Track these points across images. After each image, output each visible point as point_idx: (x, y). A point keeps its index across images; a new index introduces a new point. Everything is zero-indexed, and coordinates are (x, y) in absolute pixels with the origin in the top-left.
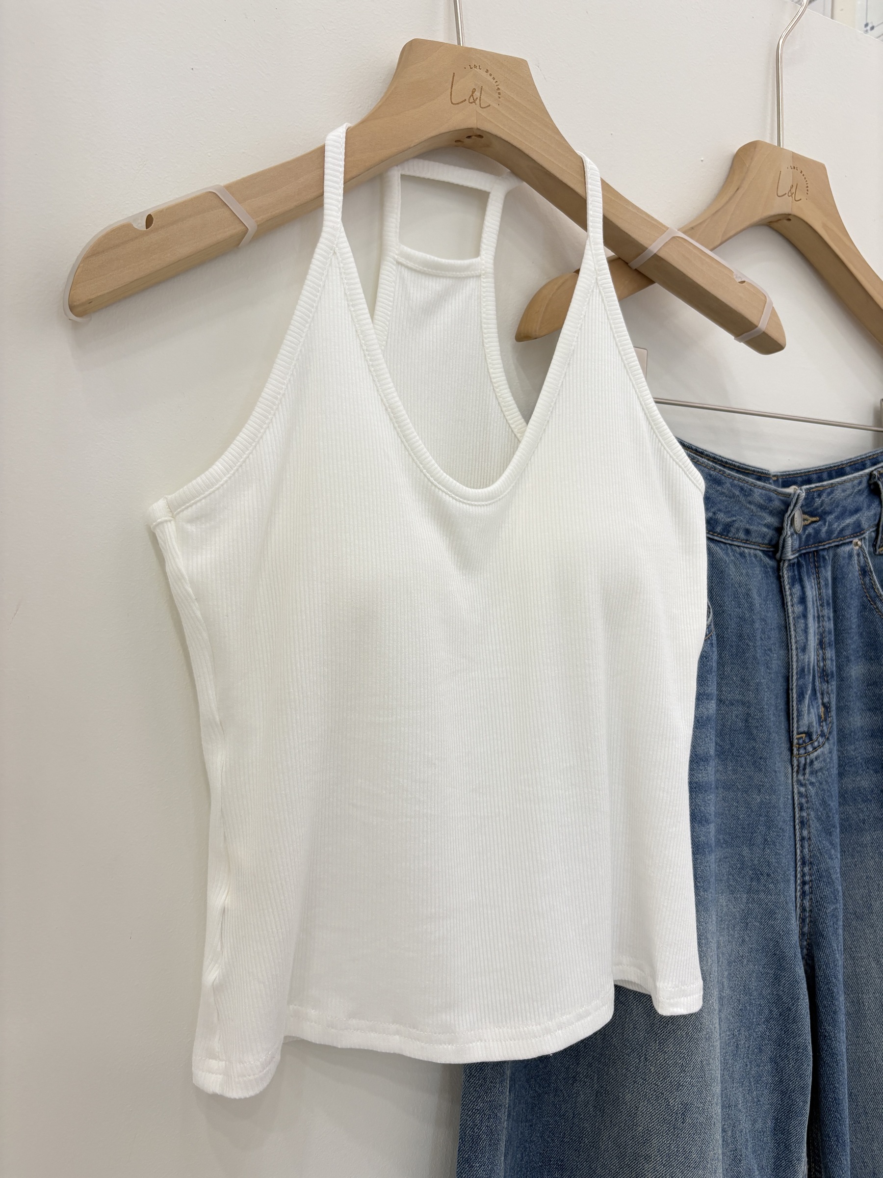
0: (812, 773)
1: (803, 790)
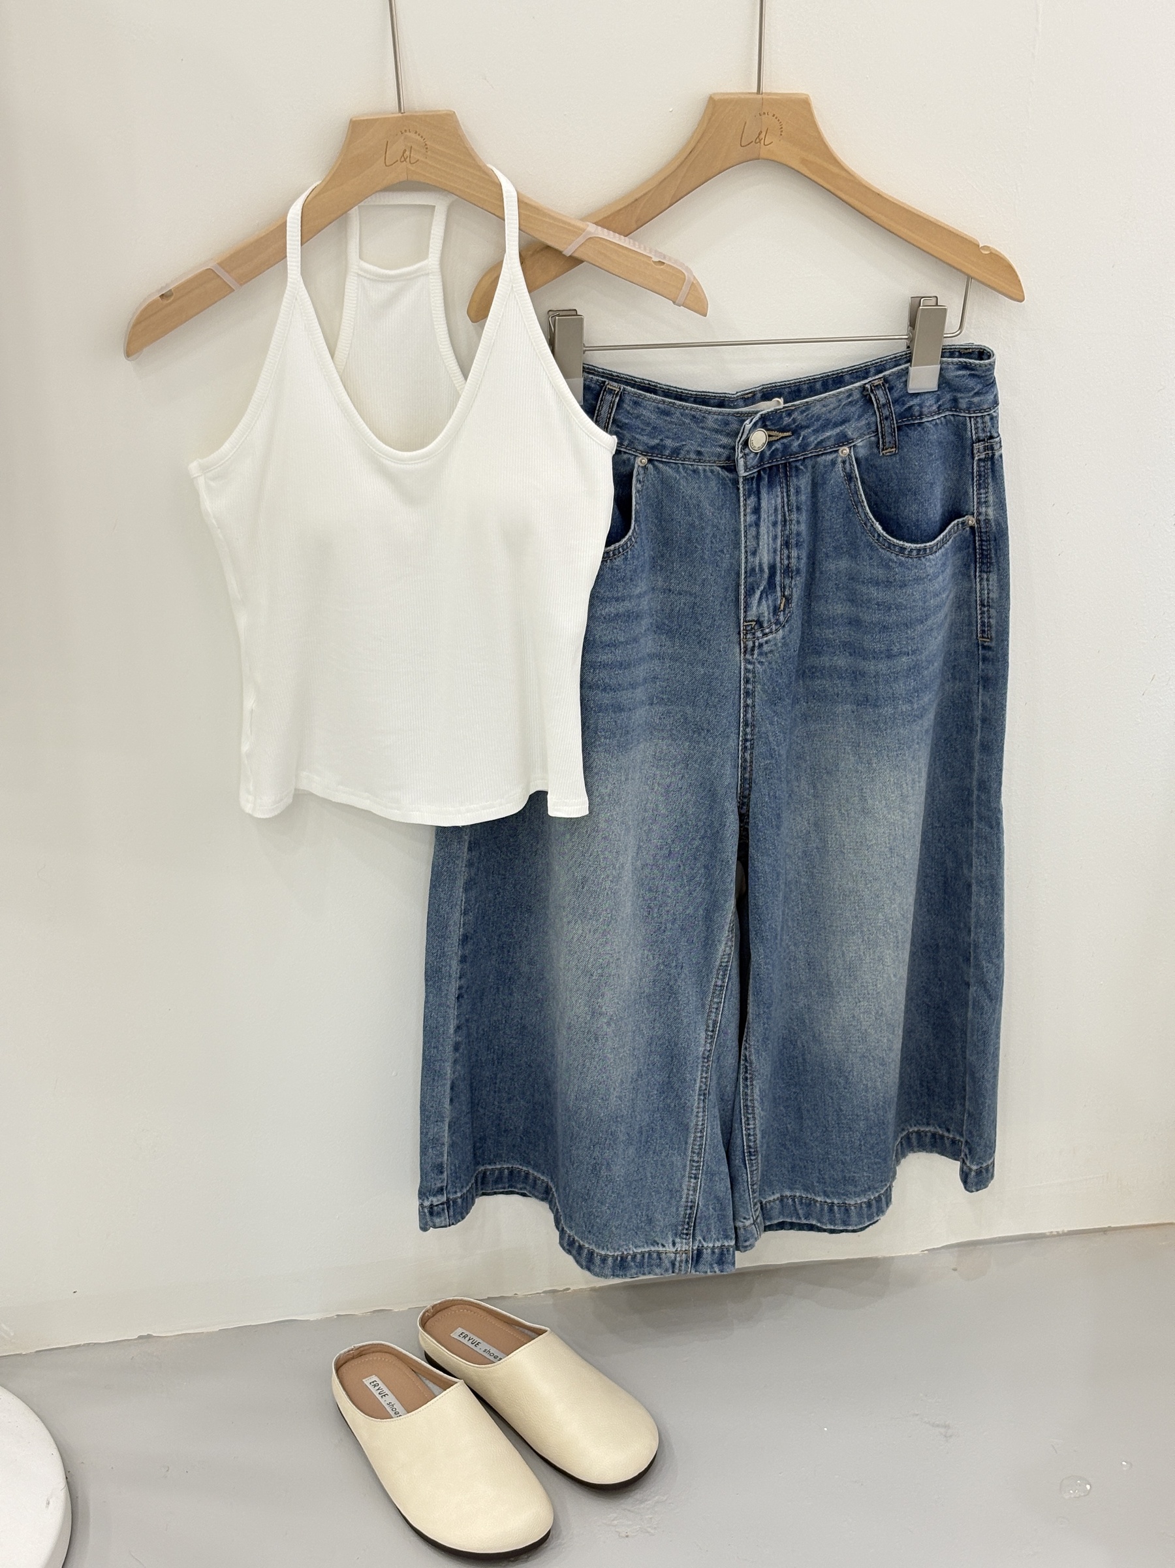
0: (760, 654)
1: (750, 667)
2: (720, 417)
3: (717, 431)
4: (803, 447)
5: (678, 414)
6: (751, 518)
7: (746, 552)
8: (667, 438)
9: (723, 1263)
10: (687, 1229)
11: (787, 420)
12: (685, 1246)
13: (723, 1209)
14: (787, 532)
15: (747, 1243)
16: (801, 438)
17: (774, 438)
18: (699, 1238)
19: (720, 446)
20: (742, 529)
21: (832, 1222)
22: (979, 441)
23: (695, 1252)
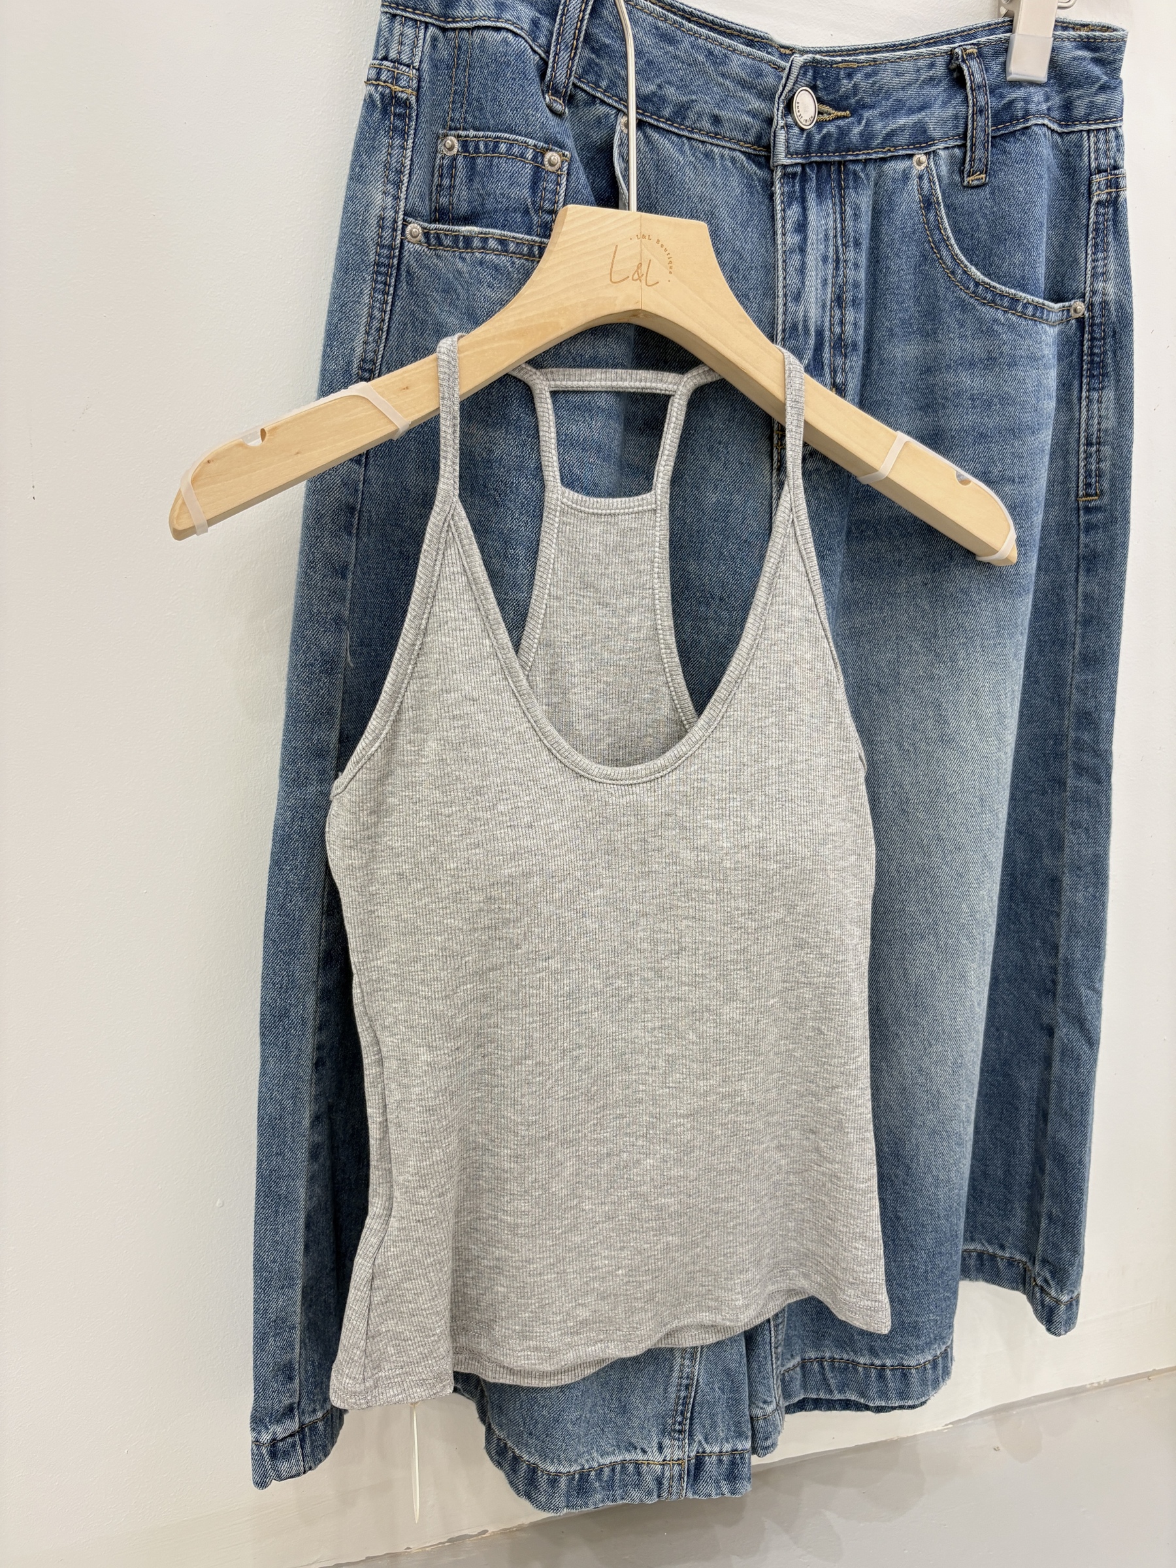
2: (749, 61)
3: (743, 84)
4: (867, 138)
5: (686, 44)
6: (793, 239)
7: (785, 296)
8: (669, 83)
9: (735, 1478)
10: (680, 1424)
11: (846, 85)
12: (678, 1452)
13: (735, 1389)
14: (840, 280)
15: (769, 1442)
16: (864, 122)
17: (826, 117)
18: (699, 1437)
19: (748, 113)
20: (780, 257)
21: (883, 1394)
22: (1100, 172)
23: (693, 1461)
